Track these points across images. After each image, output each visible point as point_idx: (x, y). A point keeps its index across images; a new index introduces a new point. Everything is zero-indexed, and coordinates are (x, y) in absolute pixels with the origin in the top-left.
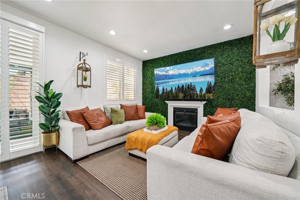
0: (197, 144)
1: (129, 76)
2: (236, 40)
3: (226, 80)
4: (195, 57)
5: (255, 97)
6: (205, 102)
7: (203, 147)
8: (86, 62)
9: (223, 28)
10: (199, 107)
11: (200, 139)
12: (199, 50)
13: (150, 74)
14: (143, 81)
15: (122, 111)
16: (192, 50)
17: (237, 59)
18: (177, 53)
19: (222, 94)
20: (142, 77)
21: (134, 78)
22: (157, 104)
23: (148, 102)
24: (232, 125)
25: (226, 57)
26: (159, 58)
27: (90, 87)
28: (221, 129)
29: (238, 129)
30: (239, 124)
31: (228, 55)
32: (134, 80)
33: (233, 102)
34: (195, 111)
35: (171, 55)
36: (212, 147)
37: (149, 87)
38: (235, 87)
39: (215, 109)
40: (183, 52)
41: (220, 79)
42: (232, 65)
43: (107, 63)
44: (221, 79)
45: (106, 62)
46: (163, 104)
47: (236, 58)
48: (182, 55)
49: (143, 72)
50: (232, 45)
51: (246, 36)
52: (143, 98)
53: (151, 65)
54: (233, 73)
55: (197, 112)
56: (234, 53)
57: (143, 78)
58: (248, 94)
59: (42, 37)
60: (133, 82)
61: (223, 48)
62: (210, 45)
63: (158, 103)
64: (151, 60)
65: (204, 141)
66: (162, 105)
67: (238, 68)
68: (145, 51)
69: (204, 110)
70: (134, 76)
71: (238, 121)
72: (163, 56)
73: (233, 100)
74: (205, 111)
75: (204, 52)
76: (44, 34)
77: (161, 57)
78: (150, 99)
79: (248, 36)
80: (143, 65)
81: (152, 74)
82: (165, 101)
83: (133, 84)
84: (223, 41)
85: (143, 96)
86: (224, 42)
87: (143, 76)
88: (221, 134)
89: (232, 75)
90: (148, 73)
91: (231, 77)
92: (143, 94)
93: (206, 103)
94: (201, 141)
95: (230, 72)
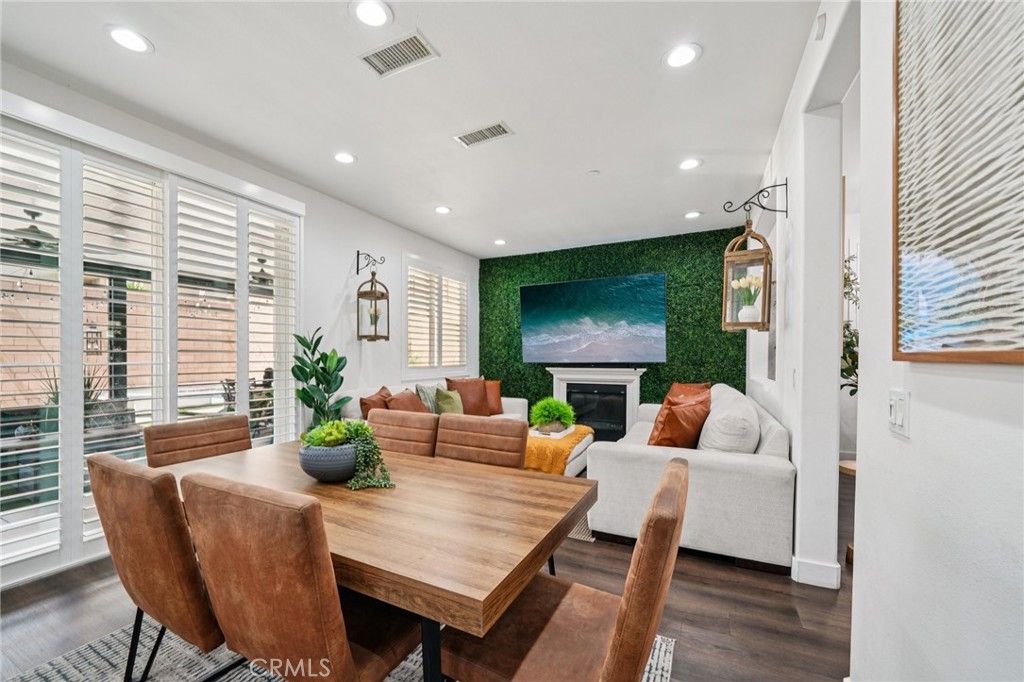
0: (656, 433)
1: (451, 303)
2: (710, 233)
3: (689, 320)
4: (621, 262)
5: (745, 359)
6: (644, 370)
7: (665, 436)
8: (377, 277)
9: (684, 215)
10: (631, 381)
11: (660, 426)
12: (630, 248)
13: (502, 296)
14: (481, 313)
15: (455, 395)
16: (614, 244)
17: (712, 276)
18: (578, 249)
19: (679, 352)
20: (478, 302)
21: (458, 307)
22: (523, 375)
23: (497, 370)
24: (699, 408)
25: (689, 269)
26: (528, 256)
27: (387, 338)
28: (687, 413)
29: (707, 414)
30: (708, 407)
31: (694, 265)
32: (458, 313)
33: (702, 369)
34: (620, 391)
35: (562, 251)
36: (676, 435)
37: (500, 331)
38: (707, 336)
39: (665, 385)
40: (591, 247)
41: (675, 316)
42: (702, 288)
43: (410, 273)
44: (679, 318)
45: (407, 271)
46: (540, 376)
47: (708, 273)
48: (590, 253)
49: (480, 288)
50: (701, 244)
51: (729, 227)
52: (480, 359)
53: (504, 271)
54: (704, 307)
55: (625, 395)
56: (705, 262)
57: (481, 307)
58: (732, 353)
59: (298, 227)
60: (458, 318)
61: (683, 247)
62: (655, 239)
63: (527, 372)
64: (503, 258)
65: (667, 428)
66: (536, 377)
67: (714, 296)
68: (500, 242)
69: (641, 388)
70: (458, 302)
71: (706, 403)
72: (538, 252)
73: (702, 364)
74: (645, 392)
75: (642, 252)
76: (302, 219)
77: (534, 255)
78: (501, 362)
79: (732, 229)
80: (482, 271)
81: (508, 296)
82: (547, 369)
83: (458, 323)
84: (682, 233)
85: (481, 353)
86: (685, 235)
87: (481, 300)
88: (686, 418)
89: (701, 311)
90: (497, 293)
91: (698, 315)
92: (481, 348)
93: (644, 373)
94: (663, 429)
95: (696, 304)
